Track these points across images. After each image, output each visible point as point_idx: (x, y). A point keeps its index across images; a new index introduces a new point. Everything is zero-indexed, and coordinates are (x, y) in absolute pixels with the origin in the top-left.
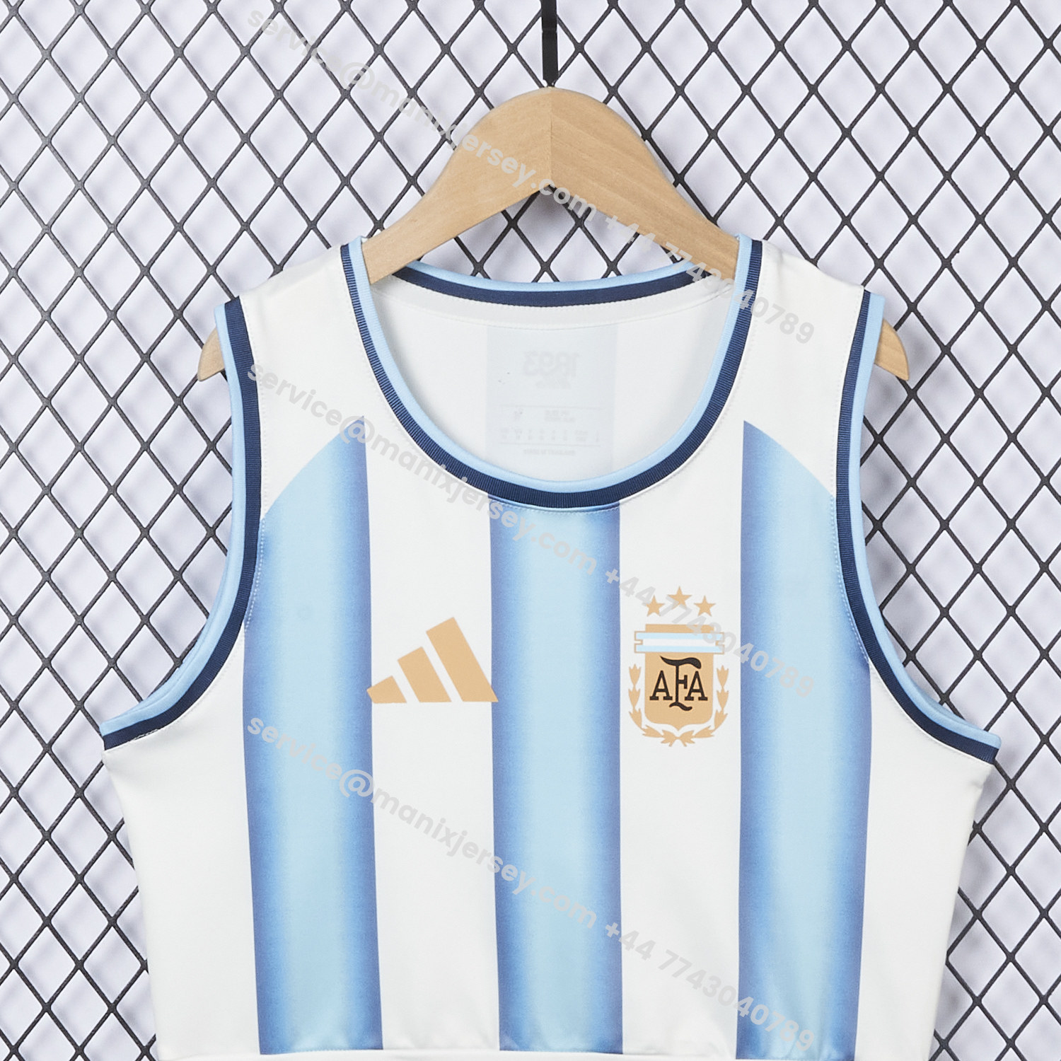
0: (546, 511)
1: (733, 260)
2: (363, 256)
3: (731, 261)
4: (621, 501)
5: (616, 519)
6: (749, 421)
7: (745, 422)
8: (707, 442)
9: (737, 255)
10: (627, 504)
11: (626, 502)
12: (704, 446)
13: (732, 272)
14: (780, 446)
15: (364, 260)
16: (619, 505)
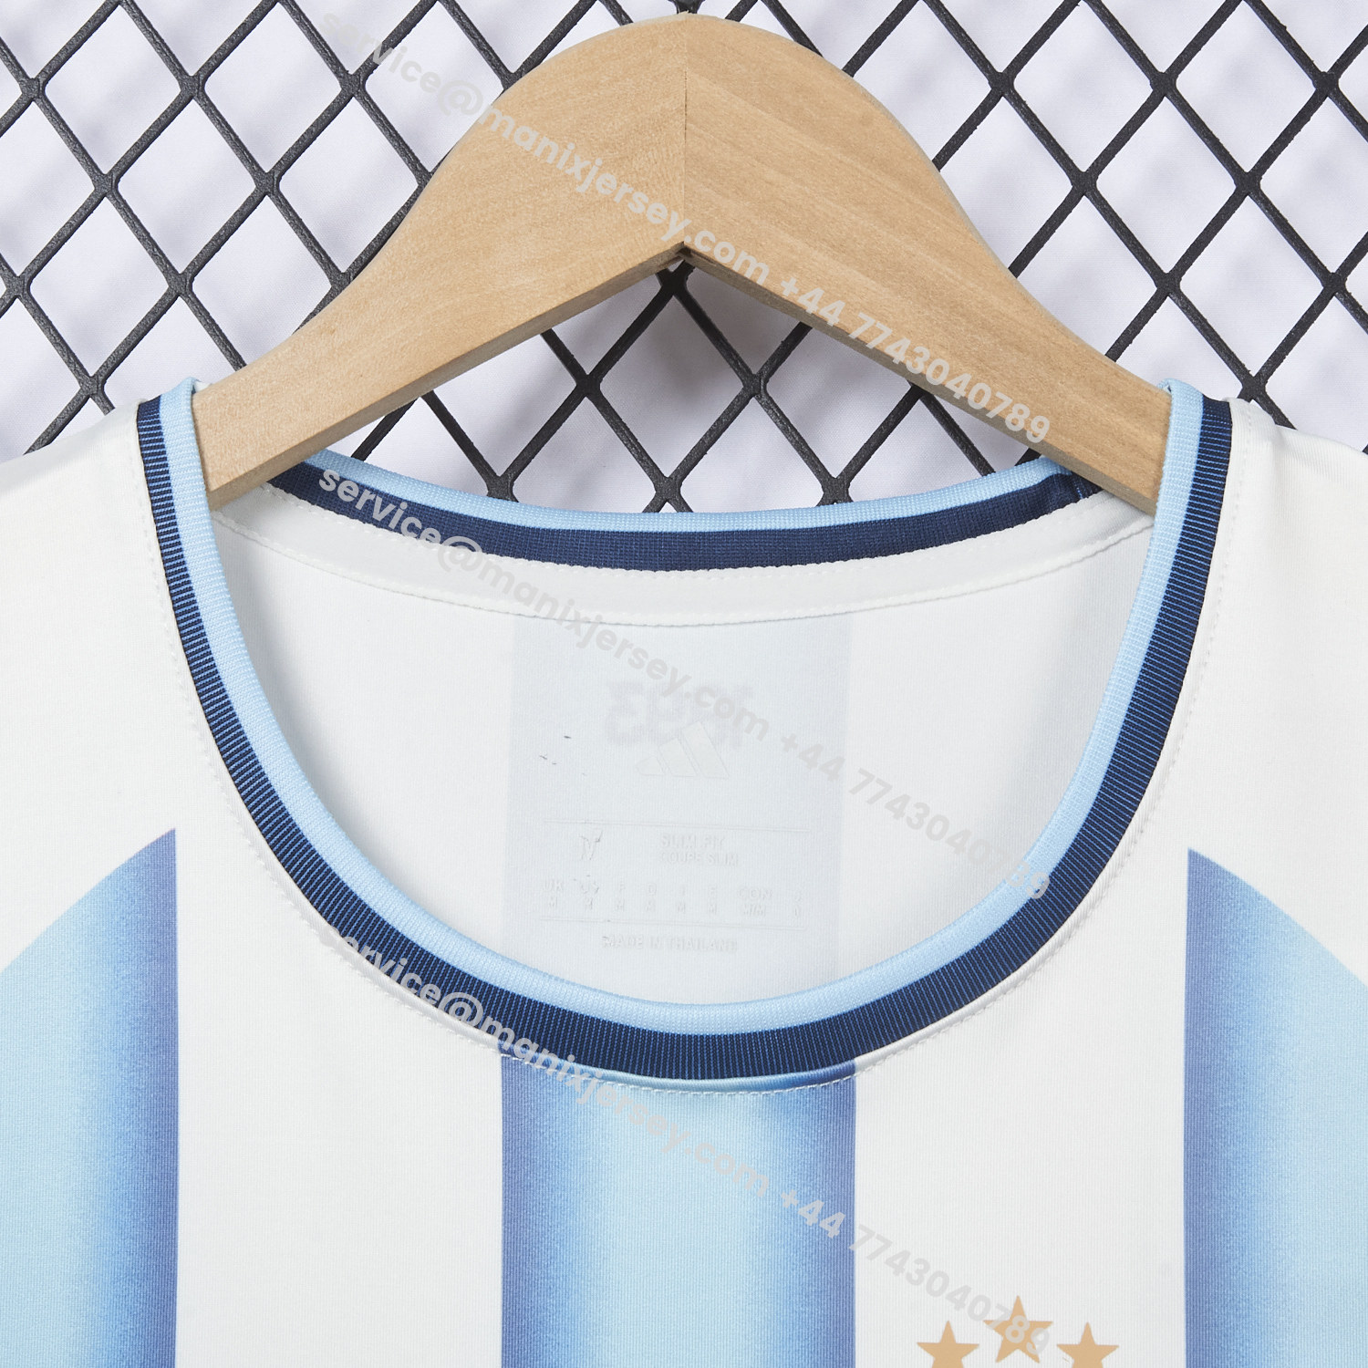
0: (654, 1086)
1: (1157, 439)
2: (195, 420)
3: (1150, 440)
4: (858, 1060)
5: (845, 1108)
6: (1203, 851)
7: (1194, 857)
8: (1092, 906)
9: (1167, 426)
10: (876, 1069)
11: (873, 1062)
12: (1085, 917)
13: (1152, 467)
14: (1287, 917)
15: (196, 428)
16: (851, 1071)
